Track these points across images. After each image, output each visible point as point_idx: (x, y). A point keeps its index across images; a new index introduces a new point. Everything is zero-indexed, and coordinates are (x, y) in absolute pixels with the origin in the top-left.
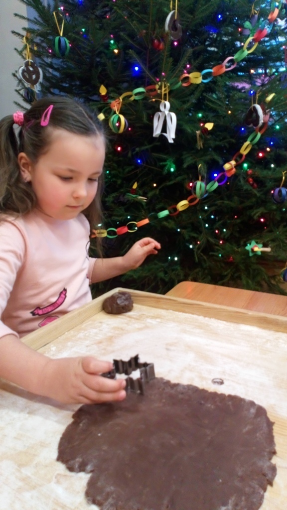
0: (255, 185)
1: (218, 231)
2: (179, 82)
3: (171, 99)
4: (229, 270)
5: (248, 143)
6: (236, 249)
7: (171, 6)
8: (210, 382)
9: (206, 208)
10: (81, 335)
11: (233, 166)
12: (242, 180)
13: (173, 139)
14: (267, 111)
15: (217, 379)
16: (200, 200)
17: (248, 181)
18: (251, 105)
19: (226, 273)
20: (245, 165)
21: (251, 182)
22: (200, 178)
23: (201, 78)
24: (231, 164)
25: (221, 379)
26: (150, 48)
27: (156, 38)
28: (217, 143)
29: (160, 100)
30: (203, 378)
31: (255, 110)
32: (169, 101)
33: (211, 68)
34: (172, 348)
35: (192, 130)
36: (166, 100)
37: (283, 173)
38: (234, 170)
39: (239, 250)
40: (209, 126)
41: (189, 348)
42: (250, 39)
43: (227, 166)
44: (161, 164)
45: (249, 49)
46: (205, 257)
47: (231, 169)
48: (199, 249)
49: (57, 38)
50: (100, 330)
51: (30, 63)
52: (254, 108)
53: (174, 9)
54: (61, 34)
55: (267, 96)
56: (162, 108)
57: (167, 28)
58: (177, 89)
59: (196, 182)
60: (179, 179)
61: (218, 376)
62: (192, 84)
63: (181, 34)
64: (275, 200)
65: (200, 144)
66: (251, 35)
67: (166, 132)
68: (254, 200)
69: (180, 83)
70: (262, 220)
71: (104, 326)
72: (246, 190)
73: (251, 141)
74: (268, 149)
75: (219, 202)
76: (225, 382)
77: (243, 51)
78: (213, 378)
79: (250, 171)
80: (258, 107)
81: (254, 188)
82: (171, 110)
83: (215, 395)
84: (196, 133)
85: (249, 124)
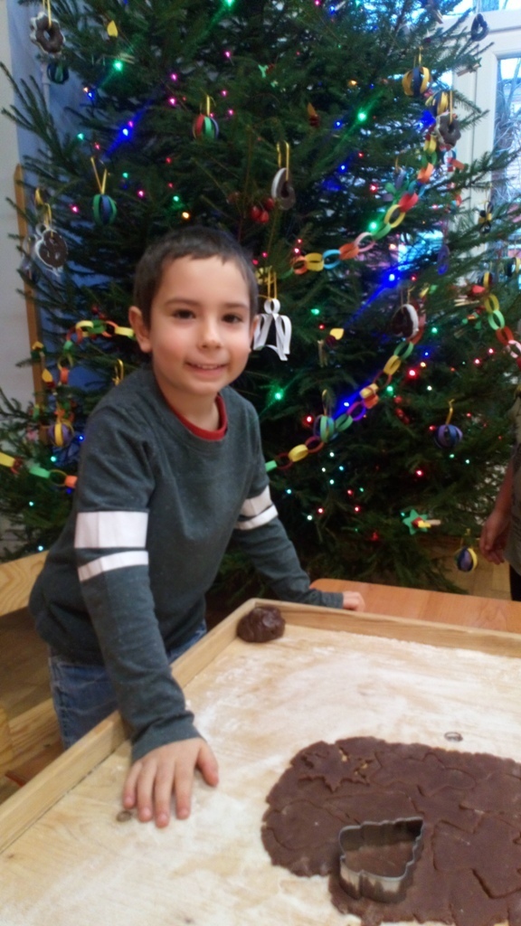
0: (407, 419)
1: (352, 490)
2: (290, 269)
3: (281, 295)
4: (374, 556)
5: (394, 358)
6: (385, 521)
7: (280, 161)
8: (442, 738)
9: (332, 455)
10: (220, 679)
11: (375, 392)
12: (387, 412)
13: (287, 355)
14: (423, 311)
15: (452, 733)
16: (325, 444)
17: (395, 414)
18: (400, 304)
19: (369, 560)
20: (390, 389)
21: (401, 415)
22: (325, 411)
23: (323, 262)
24: (371, 389)
25: (456, 733)
26: (245, 217)
27: (255, 204)
28: (350, 357)
29: (265, 297)
30: (431, 734)
31: (407, 313)
32: (278, 298)
33: (337, 248)
34: (370, 692)
35: (311, 339)
36: (272, 296)
37: (450, 403)
38: (377, 398)
39: (390, 521)
40: (337, 333)
41: (394, 690)
42: (394, 207)
43: (365, 392)
44: (262, 387)
45: (392, 221)
46: (333, 535)
47: (371, 397)
48: (322, 521)
49: (97, 198)
50: (247, 670)
51: (52, 235)
52: (405, 309)
53: (284, 165)
54: (103, 190)
55: (421, 291)
56: (267, 308)
57: (274, 193)
58: (287, 279)
59: (319, 417)
60: (291, 410)
61: (451, 729)
62: (308, 271)
63: (293, 201)
64: (440, 443)
65: (323, 360)
66: (395, 201)
67: (275, 344)
68: (407, 442)
69: (292, 270)
70: (419, 473)
71: (251, 662)
72: (397, 428)
73: (400, 355)
74: (423, 365)
75: (353, 446)
76: (463, 736)
77: (384, 226)
78: (445, 732)
79: (398, 399)
80: (411, 309)
81: (405, 424)
82: (281, 313)
83: (456, 756)
84: (317, 344)
85: (398, 333)
